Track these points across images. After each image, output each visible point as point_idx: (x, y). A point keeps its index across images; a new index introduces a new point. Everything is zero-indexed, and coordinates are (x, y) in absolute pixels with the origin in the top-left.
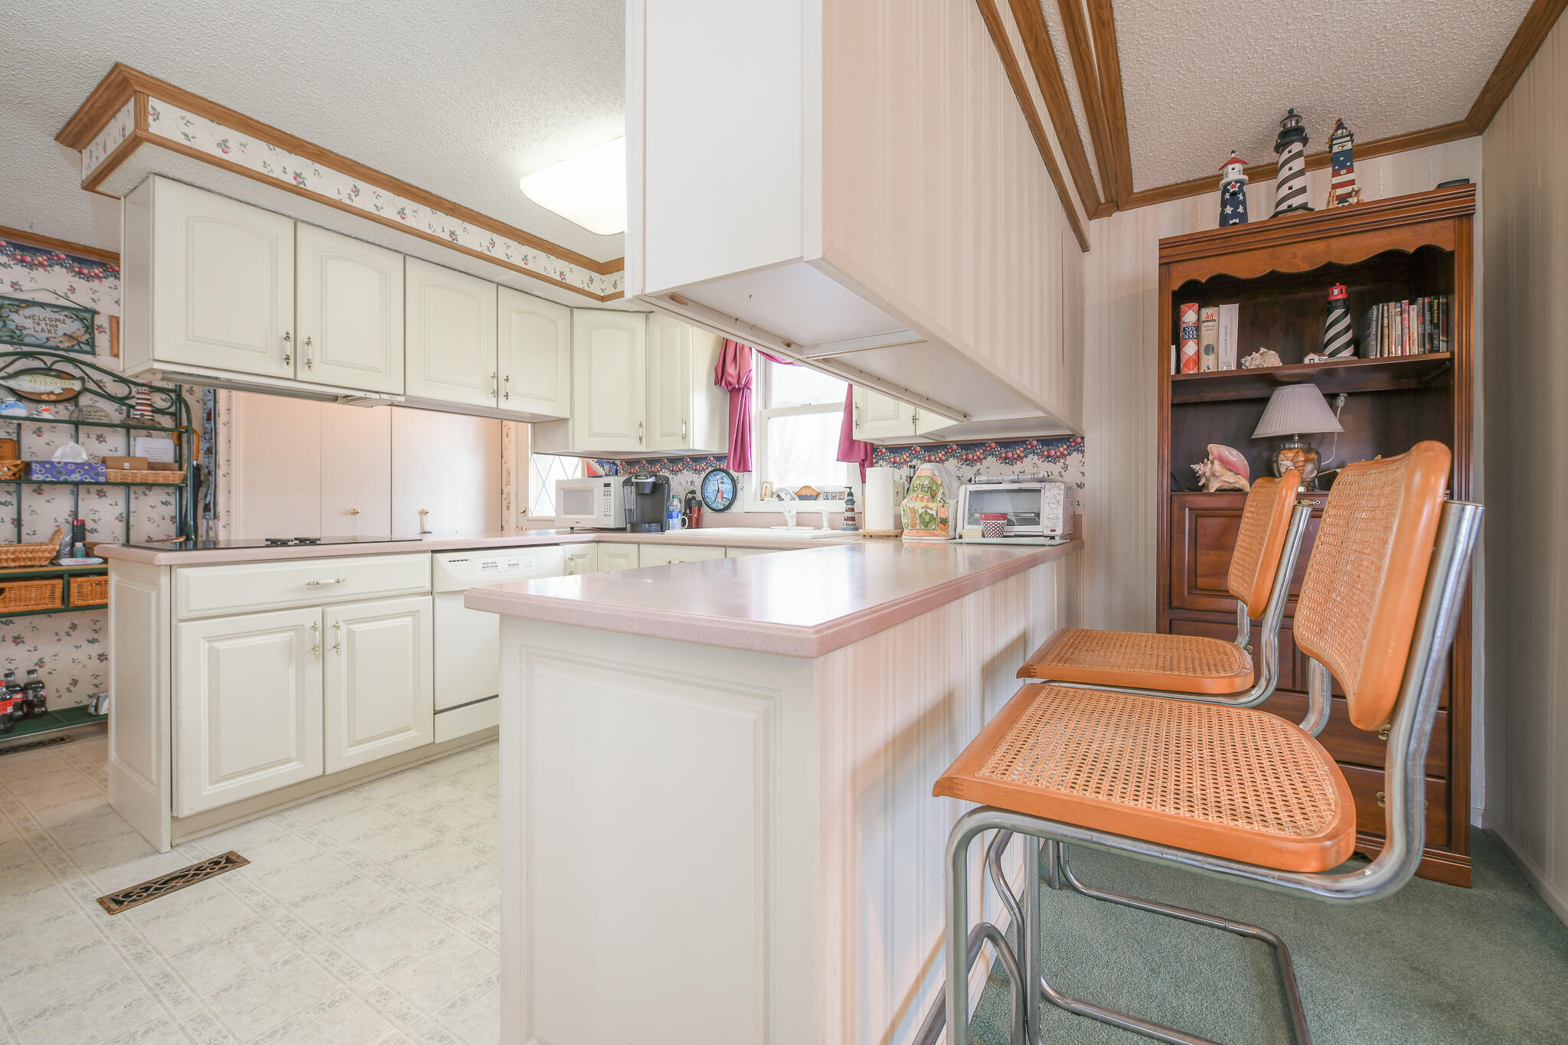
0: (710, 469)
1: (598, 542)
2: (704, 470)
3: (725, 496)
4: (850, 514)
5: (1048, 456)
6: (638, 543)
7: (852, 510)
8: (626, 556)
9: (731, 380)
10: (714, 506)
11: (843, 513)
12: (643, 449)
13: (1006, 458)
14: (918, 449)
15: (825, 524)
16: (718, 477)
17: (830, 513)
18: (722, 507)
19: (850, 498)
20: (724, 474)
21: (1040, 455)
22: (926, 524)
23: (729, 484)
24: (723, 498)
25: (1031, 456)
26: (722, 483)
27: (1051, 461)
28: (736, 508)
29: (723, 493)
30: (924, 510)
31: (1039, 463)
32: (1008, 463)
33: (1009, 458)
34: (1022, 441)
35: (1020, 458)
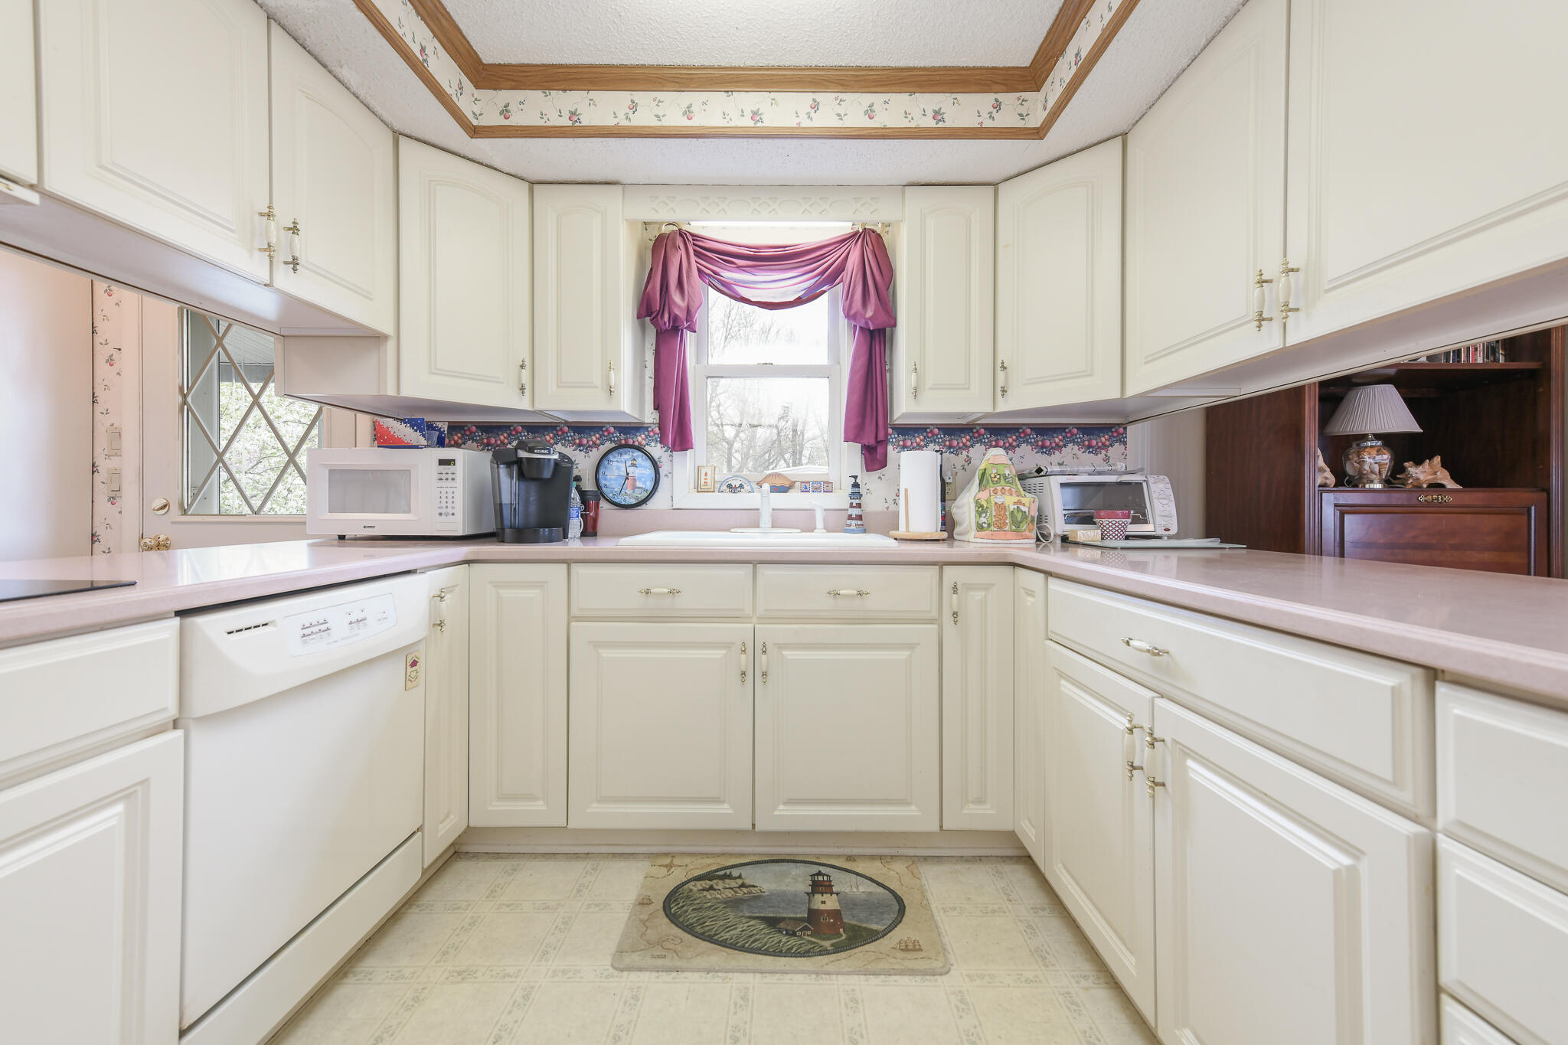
0: (608, 445)
1: (468, 562)
2: (596, 445)
3: (638, 484)
4: (855, 512)
5: (1090, 446)
6: (568, 562)
7: (859, 506)
8: (540, 585)
9: (677, 312)
10: (618, 500)
11: (847, 510)
12: (524, 404)
13: (1043, 447)
14: (936, 431)
15: (819, 523)
16: (626, 457)
17: (825, 510)
18: (633, 501)
19: (856, 490)
20: (637, 453)
21: (1081, 444)
22: (1017, 524)
23: (645, 467)
24: (634, 487)
25: (1070, 445)
26: (633, 465)
27: (1092, 452)
28: (658, 502)
29: (635, 480)
30: (1016, 507)
31: (1079, 453)
32: (1045, 453)
33: (1046, 447)
34: (1062, 428)
35: (1059, 447)
